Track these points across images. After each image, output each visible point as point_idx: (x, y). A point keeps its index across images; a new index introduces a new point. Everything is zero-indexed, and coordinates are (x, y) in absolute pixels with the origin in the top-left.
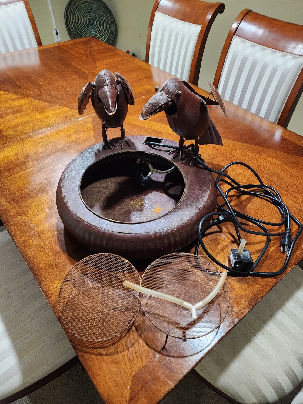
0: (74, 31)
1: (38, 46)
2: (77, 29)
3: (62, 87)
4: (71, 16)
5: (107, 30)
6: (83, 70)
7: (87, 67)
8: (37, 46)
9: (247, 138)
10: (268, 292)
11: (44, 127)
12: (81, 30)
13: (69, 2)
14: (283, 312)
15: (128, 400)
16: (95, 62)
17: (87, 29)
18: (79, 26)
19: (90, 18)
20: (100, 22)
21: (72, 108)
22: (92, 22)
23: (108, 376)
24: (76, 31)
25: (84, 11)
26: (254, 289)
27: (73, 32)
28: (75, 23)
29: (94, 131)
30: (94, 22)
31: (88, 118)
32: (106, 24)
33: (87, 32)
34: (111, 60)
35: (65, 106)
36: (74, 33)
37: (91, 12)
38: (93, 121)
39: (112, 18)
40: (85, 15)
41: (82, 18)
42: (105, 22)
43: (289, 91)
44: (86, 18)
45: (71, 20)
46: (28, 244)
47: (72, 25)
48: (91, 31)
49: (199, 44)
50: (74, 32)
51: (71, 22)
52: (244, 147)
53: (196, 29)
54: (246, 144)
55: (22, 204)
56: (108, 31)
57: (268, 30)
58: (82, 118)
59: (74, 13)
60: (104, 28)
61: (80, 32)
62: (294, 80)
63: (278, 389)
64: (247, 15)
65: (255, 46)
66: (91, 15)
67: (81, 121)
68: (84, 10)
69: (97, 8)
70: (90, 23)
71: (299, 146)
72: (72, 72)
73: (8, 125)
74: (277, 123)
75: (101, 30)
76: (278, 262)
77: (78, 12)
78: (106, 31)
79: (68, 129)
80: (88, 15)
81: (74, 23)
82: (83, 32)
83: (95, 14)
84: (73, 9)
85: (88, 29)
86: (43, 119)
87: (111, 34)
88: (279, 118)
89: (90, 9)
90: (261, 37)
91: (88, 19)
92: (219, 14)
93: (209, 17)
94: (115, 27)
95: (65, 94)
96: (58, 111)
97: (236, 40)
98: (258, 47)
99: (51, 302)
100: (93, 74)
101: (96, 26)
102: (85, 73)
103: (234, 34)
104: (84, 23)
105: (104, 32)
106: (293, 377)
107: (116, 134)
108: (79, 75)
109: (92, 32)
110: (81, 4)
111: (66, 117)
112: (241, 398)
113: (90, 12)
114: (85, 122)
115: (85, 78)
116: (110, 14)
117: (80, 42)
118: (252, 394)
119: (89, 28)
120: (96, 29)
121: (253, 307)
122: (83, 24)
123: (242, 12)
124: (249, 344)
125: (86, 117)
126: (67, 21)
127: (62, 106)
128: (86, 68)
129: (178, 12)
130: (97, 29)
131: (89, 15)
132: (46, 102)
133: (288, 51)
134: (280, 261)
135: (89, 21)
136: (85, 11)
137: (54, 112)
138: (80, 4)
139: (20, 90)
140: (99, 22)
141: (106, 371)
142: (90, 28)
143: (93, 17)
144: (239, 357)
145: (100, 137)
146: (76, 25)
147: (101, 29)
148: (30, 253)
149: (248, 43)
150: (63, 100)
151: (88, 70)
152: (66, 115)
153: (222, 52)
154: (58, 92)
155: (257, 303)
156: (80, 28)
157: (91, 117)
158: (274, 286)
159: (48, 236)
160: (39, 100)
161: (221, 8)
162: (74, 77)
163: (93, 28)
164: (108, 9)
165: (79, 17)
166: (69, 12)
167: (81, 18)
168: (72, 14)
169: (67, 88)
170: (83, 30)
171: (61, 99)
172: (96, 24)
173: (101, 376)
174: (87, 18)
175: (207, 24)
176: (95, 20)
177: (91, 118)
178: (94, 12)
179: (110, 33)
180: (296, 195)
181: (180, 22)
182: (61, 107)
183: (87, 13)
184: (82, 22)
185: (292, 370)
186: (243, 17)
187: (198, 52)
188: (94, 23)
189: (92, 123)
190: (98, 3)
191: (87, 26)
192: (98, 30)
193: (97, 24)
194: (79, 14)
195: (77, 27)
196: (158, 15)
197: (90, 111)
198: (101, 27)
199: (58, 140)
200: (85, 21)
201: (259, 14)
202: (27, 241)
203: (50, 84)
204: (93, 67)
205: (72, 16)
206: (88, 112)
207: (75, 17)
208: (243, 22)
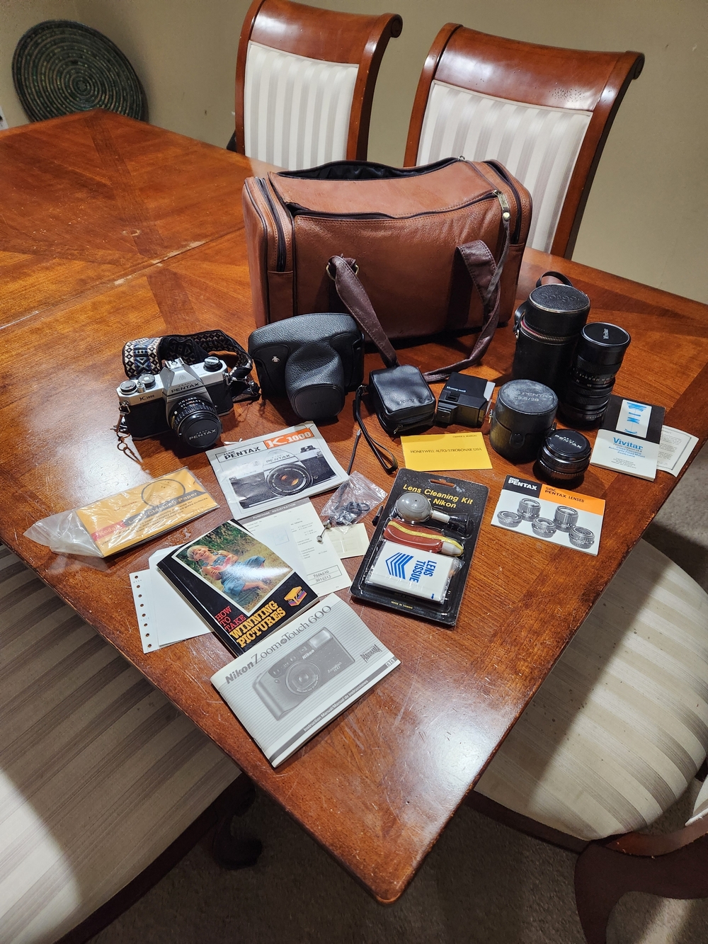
0: (40, 108)
2: (46, 103)
3: (56, 218)
4: (28, 73)
5: (121, 102)
6: (98, 178)
7: (104, 172)
10: (615, 572)
11: (34, 307)
12: (59, 106)
13: (21, 41)
14: (635, 633)
15: (381, 834)
16: (121, 160)
17: (73, 103)
18: (52, 95)
19: (78, 77)
20: (103, 85)
21: (93, 262)
22: (82, 86)
23: (325, 796)
24: (46, 109)
25: (60, 61)
26: (587, 569)
27: (39, 111)
28: (41, 89)
29: (159, 304)
30: (88, 84)
31: (137, 278)
32: (119, 90)
33: (73, 109)
34: (160, 155)
35: (74, 258)
36: (40, 114)
37: (79, 63)
38: (150, 283)
39: (130, 73)
40: (64, 69)
41: (58, 78)
42: (114, 83)
43: (565, 187)
44: (68, 76)
45: (30, 83)
47: (33, 95)
48: (82, 107)
49: (359, 106)
50: (41, 112)
51: (30, 88)
53: (346, 75)
55: (22, 477)
56: (125, 105)
57: (503, 63)
58: (123, 279)
59: (37, 68)
60: (114, 97)
61: (55, 111)
62: (571, 161)
63: (659, 789)
64: (454, 36)
65: (480, 99)
66: (79, 69)
67: (120, 285)
68: (61, 58)
69: (92, 52)
70: (78, 88)
71: (607, 290)
72: (71, 185)
74: (549, 252)
75: (108, 102)
76: (621, 512)
77: (45, 64)
78: (119, 104)
79: (95, 306)
80: (72, 69)
81: (39, 89)
82: (64, 111)
83: (89, 67)
84: (33, 57)
85: (76, 102)
86: (26, 290)
87: (133, 109)
88: (551, 244)
89: (75, 55)
90: (490, 80)
91: (72, 79)
92: (392, 40)
93: (372, 47)
94: (141, 93)
95: (67, 232)
96: (61, 269)
97: (437, 90)
98: (488, 101)
99: (152, 671)
100: (123, 186)
101: (93, 95)
102: (105, 185)
103: (433, 77)
104: (64, 89)
105: (114, 106)
106: (681, 759)
107: (213, 305)
108: (91, 189)
109: (84, 107)
110: (52, 45)
111: (82, 280)
112: (588, 826)
113: (75, 63)
114: (133, 287)
115: (106, 197)
116: (125, 64)
117: (74, 121)
118: (609, 811)
119: (78, 99)
120: (94, 101)
121: (593, 604)
122: (61, 91)
123: (442, 30)
124: (582, 709)
125: (130, 277)
126: (20, 86)
127: (67, 258)
128: (104, 176)
129: (299, 40)
130: (97, 101)
131: (75, 69)
132: (24, 253)
133: (550, 104)
134: (625, 509)
135: (76, 83)
136: (63, 62)
137: (51, 274)
138: (48, 46)
140: (99, 85)
141: (317, 786)
142: (80, 99)
143: (84, 74)
144: (568, 739)
145: (176, 316)
146: (44, 95)
147: (106, 100)
149: (466, 96)
150: (67, 247)
151: (110, 178)
152: (83, 277)
153: (412, 118)
154: (49, 231)
155: (598, 595)
156: (56, 102)
157: (144, 275)
158: (624, 557)
161: (393, 27)
162: (79, 195)
163: (87, 100)
164: (117, 54)
165: (51, 76)
166: (23, 66)
167: (54, 77)
168: (30, 69)
169: (70, 219)
170: (62, 106)
171: (61, 244)
172: (94, 91)
173: (308, 799)
174: (70, 77)
175: (370, 61)
176: (90, 82)
177: (145, 278)
178: (84, 63)
179: (131, 108)
180: (625, 382)
181: (308, 62)
182: (65, 261)
183: (67, 65)
184: (60, 87)
185: (679, 746)
186: (445, 42)
187: (357, 123)
188: (88, 87)
189: (149, 287)
190: (95, 42)
191: (72, 95)
192: (101, 103)
193: (96, 89)
194: (50, 69)
195: (47, 98)
196: (254, 51)
197: (139, 264)
198: (107, 97)
199: (77, 332)
200: (65, 84)
201: (479, 33)
203: (23, 215)
204: (121, 172)
205: (32, 74)
206: (134, 266)
207: (39, 76)
208: (448, 50)
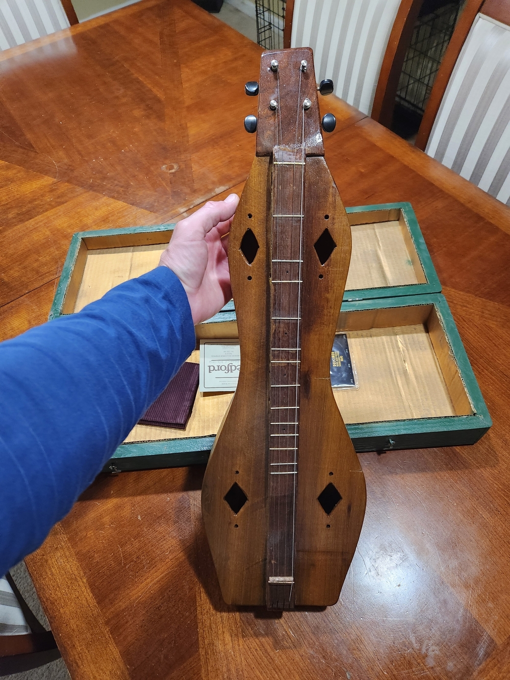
1: (71, 25)
3: (113, 142)
6: (155, 91)
7: (162, 81)
8: (69, 25)
9: (495, 286)
16: (178, 65)
46: (50, 569)
52: (487, 312)
54: (492, 303)
72: (133, 99)
73: (11, 252)
95: (119, 163)
96: (106, 211)
102: (159, 100)
108: (147, 106)
127: (113, 197)
128: (160, 86)
137: (97, 215)
139: (33, 154)
148: (53, 592)
150: (116, 182)
151: (165, 90)
154: (105, 159)
159: (85, 551)
160: (68, 181)
169: (123, 145)
171: (112, 177)
182: (111, 200)
202: (47, 561)
203: (90, 137)
204: (175, 82)
